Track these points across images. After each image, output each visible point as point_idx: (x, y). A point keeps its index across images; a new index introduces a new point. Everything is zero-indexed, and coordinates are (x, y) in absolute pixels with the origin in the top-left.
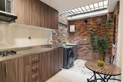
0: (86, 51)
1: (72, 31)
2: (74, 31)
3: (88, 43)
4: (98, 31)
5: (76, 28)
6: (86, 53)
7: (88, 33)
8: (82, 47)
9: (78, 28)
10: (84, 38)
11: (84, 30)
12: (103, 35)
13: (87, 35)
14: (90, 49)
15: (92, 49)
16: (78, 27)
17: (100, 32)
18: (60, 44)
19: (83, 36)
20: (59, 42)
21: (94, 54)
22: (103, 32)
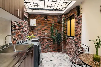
0: (47, 44)
1: (33, 25)
2: (35, 25)
3: (48, 37)
4: (56, 27)
5: (37, 23)
6: (47, 46)
7: (48, 28)
8: (43, 41)
9: (39, 23)
10: (45, 32)
11: (45, 25)
12: (59, 30)
13: (47, 30)
14: (50, 42)
15: (51, 41)
16: (39, 21)
17: (57, 28)
18: (22, 40)
19: (44, 31)
20: (20, 38)
21: (54, 45)
22: (59, 28)
